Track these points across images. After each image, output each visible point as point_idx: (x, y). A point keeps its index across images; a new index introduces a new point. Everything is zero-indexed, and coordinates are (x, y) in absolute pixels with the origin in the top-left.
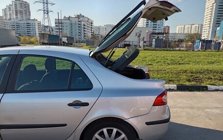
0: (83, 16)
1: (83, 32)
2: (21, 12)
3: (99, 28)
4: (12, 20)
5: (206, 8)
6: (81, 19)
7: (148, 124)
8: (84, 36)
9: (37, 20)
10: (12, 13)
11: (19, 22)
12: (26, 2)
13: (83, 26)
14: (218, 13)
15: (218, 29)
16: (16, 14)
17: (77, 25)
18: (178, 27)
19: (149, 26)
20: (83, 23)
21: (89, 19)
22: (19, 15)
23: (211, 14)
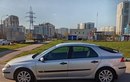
0: (49, 24)
1: (49, 32)
2: (14, 22)
3: (57, 30)
4: (9, 27)
5: (117, 17)
6: (49, 25)
7: (119, 68)
8: (50, 34)
9: (23, 26)
10: (8, 23)
11: (13, 28)
12: (16, 17)
13: (50, 29)
14: (124, 20)
15: (125, 29)
16: (11, 23)
17: (46, 29)
18: (101, 28)
19: (86, 28)
20: (49, 27)
21: (52, 25)
22: (12, 24)
23: (120, 21)
